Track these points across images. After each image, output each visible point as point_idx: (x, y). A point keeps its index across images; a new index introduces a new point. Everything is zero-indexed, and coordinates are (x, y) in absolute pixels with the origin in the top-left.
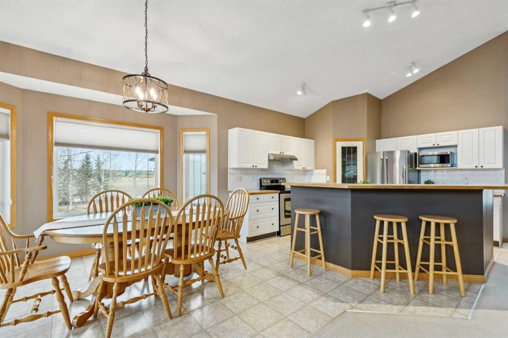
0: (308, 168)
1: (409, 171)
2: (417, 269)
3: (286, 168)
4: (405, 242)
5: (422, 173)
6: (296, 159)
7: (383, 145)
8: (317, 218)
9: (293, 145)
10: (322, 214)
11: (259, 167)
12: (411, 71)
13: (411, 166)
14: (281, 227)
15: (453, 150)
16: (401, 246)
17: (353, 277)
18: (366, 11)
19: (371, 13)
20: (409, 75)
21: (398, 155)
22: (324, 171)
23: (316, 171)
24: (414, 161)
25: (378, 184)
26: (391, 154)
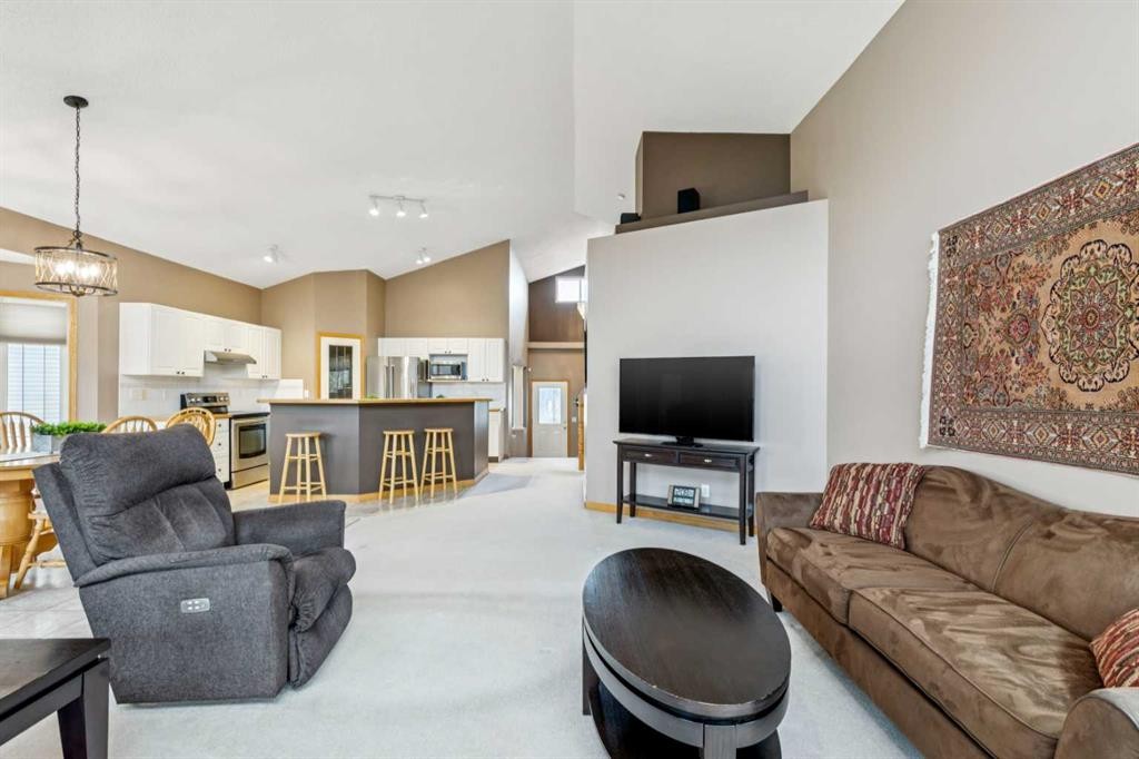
0: (270, 377)
1: (419, 383)
2: (423, 482)
3: (229, 376)
4: (412, 453)
5: (434, 387)
6: (255, 363)
7: (388, 347)
8: (317, 442)
9: (248, 338)
10: (324, 438)
11: (189, 373)
12: (422, 259)
13: (422, 378)
14: (233, 475)
15: (463, 360)
16: (408, 459)
17: (361, 501)
18: (374, 197)
19: (378, 201)
20: (419, 262)
21: (406, 362)
22: (300, 382)
23: (284, 382)
24: (424, 369)
25: (381, 398)
26: (398, 360)
